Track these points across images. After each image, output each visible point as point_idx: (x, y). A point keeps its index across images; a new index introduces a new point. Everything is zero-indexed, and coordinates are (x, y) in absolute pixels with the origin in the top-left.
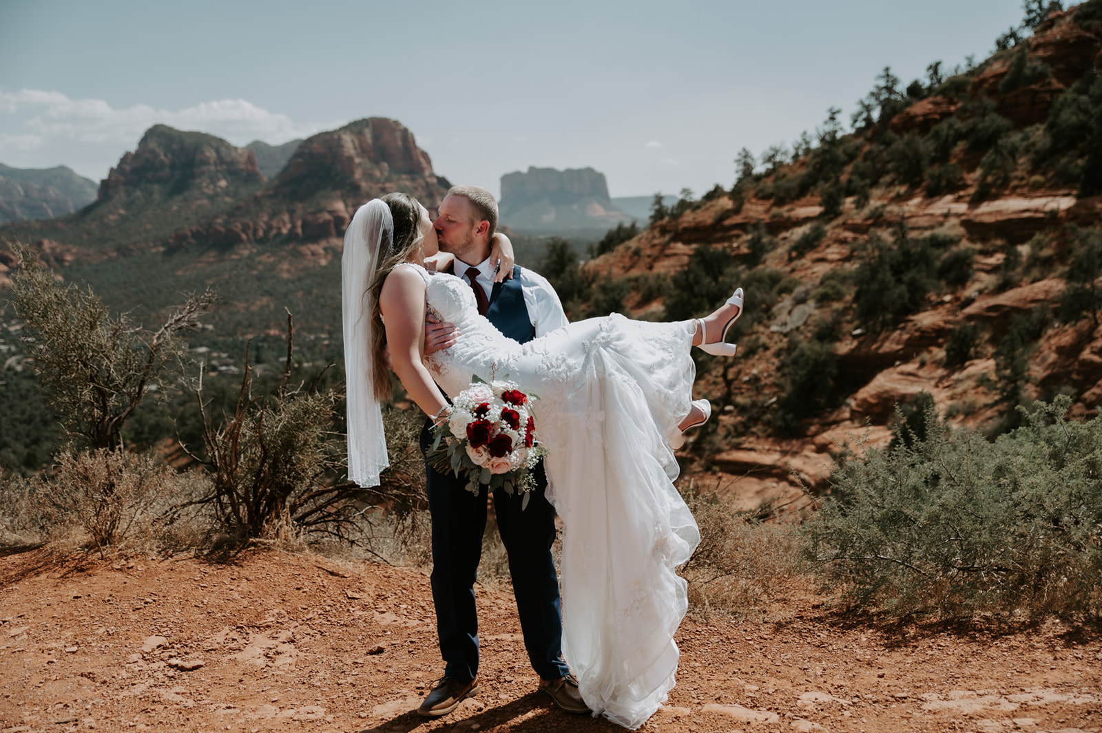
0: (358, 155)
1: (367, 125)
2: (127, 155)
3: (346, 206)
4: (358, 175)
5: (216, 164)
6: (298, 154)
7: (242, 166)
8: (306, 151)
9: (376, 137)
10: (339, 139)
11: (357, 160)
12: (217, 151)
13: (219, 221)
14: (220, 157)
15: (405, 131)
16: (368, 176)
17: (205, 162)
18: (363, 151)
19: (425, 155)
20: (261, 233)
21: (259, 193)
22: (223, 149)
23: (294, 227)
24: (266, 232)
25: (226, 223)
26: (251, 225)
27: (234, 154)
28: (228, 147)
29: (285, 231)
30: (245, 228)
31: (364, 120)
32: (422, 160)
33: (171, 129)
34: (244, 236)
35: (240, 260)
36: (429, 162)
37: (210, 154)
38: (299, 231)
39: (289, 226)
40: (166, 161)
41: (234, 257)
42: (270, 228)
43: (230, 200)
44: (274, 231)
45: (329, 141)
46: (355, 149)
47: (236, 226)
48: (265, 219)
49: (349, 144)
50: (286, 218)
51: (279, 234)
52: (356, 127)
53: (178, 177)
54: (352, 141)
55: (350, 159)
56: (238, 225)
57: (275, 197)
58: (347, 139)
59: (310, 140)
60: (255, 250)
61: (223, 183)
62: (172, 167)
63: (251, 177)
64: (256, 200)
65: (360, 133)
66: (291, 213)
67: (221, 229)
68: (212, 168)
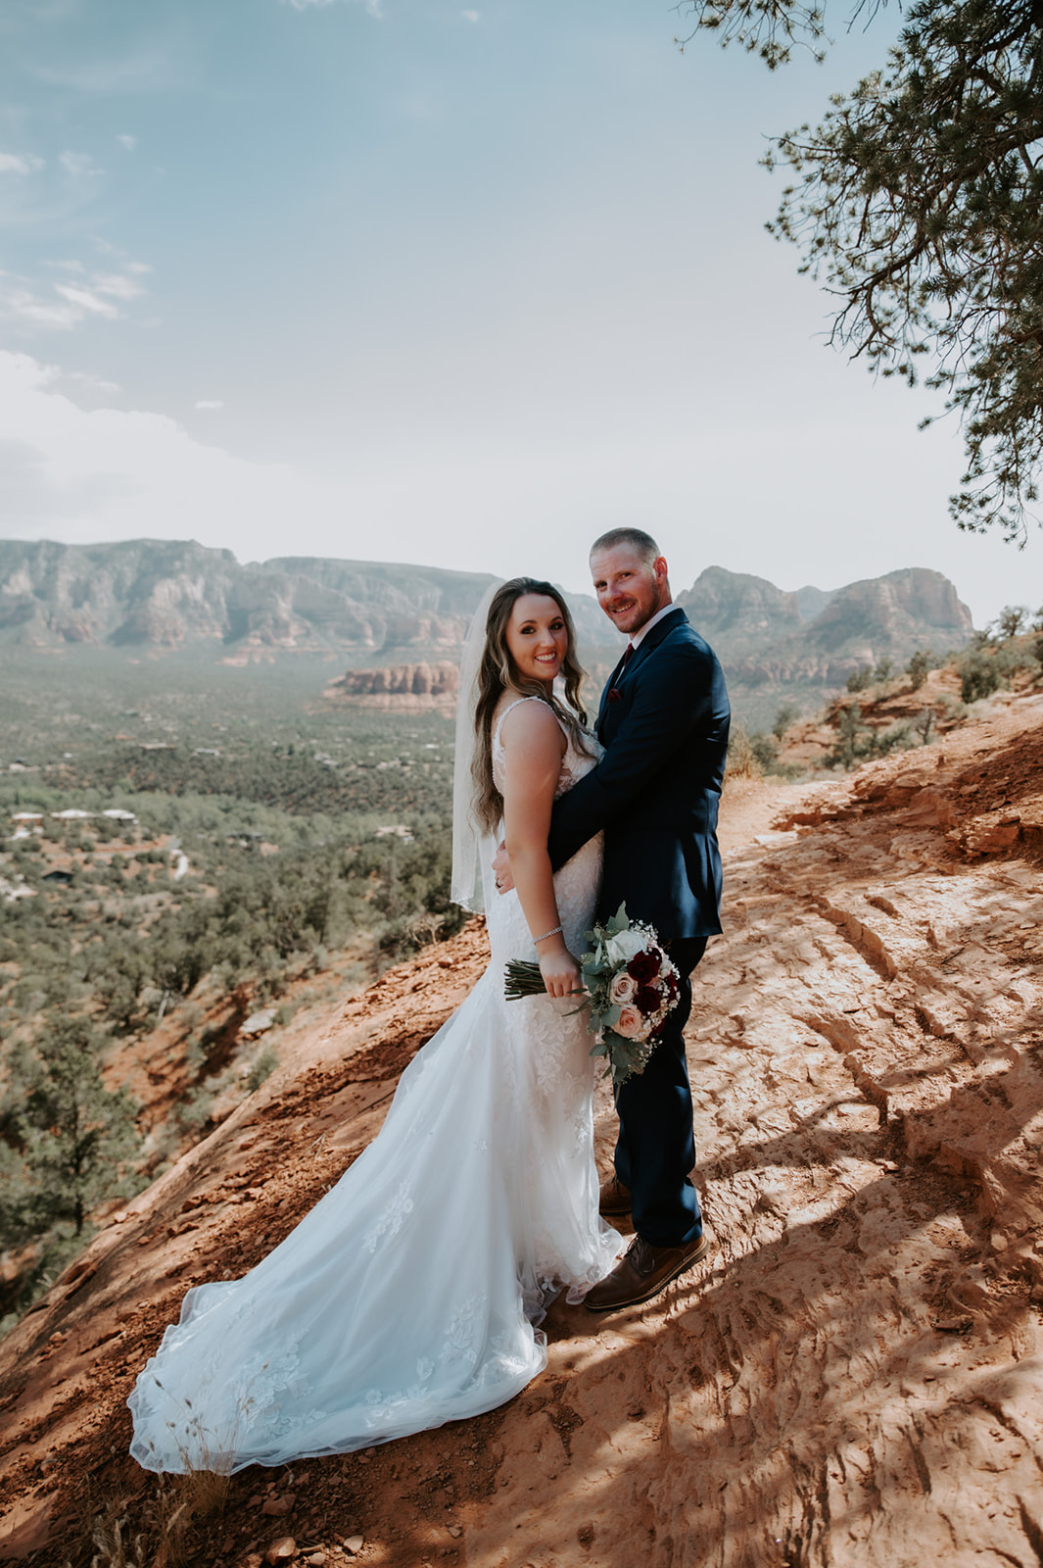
0: (895, 604)
1: (908, 576)
2: (684, 591)
3: (874, 654)
4: (890, 625)
5: (759, 606)
6: (836, 601)
7: (783, 609)
8: (844, 597)
9: (916, 588)
10: (877, 587)
11: (892, 610)
12: (763, 593)
13: (751, 659)
14: (765, 599)
15: (948, 582)
16: (902, 625)
17: (751, 604)
18: (900, 601)
19: (965, 608)
20: (787, 675)
21: (792, 636)
22: (768, 592)
23: (820, 670)
24: (792, 674)
25: (759, 662)
26: (780, 665)
27: (778, 596)
28: (773, 588)
29: (811, 674)
30: (774, 668)
31: (906, 570)
32: (962, 614)
33: (724, 571)
34: (771, 675)
36: (969, 616)
37: (755, 596)
38: (824, 675)
39: (815, 669)
40: (716, 600)
41: (759, 694)
42: (798, 669)
43: (767, 640)
44: (800, 673)
45: (866, 589)
46: (892, 598)
47: (766, 666)
48: (794, 660)
49: (886, 593)
50: (814, 661)
51: (804, 676)
52: (896, 577)
53: (725, 615)
54: (891, 590)
55: (886, 608)
56: (768, 664)
57: (808, 640)
58: (885, 587)
59: (849, 587)
60: (779, 690)
61: (764, 624)
62: (721, 606)
63: (791, 620)
64: (789, 642)
65: (900, 583)
66: (820, 656)
67: (752, 667)
68: (756, 609)
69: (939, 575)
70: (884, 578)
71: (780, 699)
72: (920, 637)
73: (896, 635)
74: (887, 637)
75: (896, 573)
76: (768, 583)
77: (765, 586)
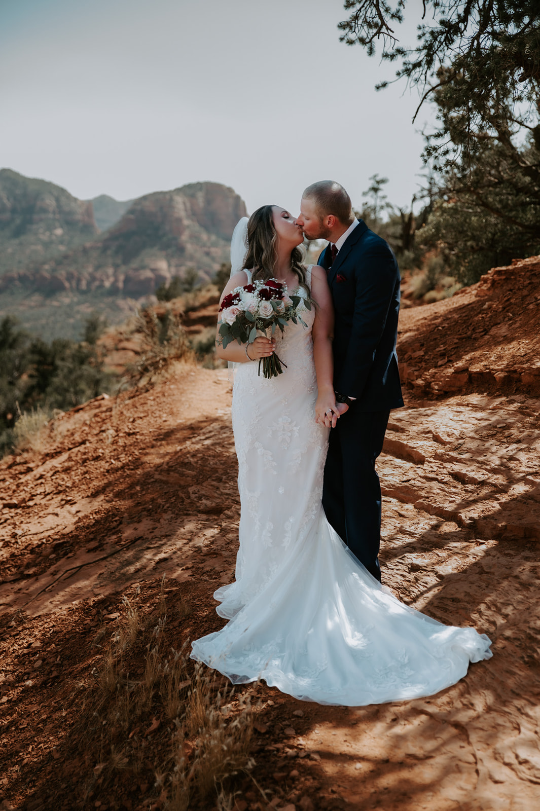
0: (188, 217)
1: (201, 189)
3: (169, 266)
4: (184, 237)
5: (54, 213)
6: (131, 212)
7: (78, 217)
8: (139, 208)
9: (208, 202)
10: (171, 200)
11: (186, 222)
12: (58, 200)
13: (47, 267)
14: (59, 206)
15: (238, 198)
16: (194, 238)
17: (44, 210)
18: (193, 214)
20: (83, 285)
21: (88, 245)
22: (63, 199)
23: (116, 281)
24: (88, 284)
25: (54, 270)
26: (76, 274)
27: (73, 204)
29: (107, 284)
30: (70, 277)
31: (199, 184)
33: (17, 174)
34: (67, 285)
35: (59, 307)
37: (50, 202)
38: (121, 285)
39: (112, 279)
40: (8, 204)
41: (55, 303)
42: (93, 279)
43: (62, 248)
44: (97, 283)
45: (162, 200)
46: (186, 210)
47: (62, 274)
48: (90, 270)
49: (180, 205)
50: (110, 271)
51: (101, 286)
52: (189, 190)
53: (18, 221)
54: (184, 203)
55: (179, 220)
56: (63, 273)
57: (105, 249)
58: (179, 200)
59: (145, 198)
60: (75, 299)
61: (59, 232)
62: (14, 211)
63: (87, 228)
64: (85, 251)
65: (193, 196)
66: (116, 266)
67: (47, 275)
68: (51, 216)
69: (230, 190)
70: (178, 191)
71: (76, 308)
72: (213, 250)
73: (189, 247)
74: (181, 250)
75: (189, 186)
76: (63, 191)
77: (61, 193)
